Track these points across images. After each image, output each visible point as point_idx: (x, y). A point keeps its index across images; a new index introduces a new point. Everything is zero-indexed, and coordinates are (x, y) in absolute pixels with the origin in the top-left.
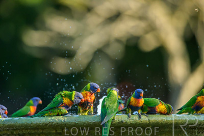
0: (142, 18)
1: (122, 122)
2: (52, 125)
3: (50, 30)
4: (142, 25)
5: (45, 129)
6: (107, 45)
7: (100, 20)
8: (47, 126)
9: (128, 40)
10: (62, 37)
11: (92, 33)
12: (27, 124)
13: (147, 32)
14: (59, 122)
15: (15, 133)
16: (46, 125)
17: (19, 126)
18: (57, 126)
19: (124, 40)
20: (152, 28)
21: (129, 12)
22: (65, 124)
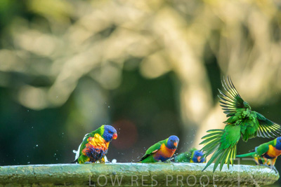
0: (146, 32)
2: (16, 178)
3: (20, 49)
4: (146, 41)
5: (8, 183)
6: (98, 68)
8: (11, 179)
9: (126, 63)
10: (34, 58)
11: (76, 53)
13: (152, 52)
14: (26, 174)
16: (9, 177)
18: (24, 179)
19: (121, 62)
20: (159, 47)
21: (127, 25)
22: (35, 177)
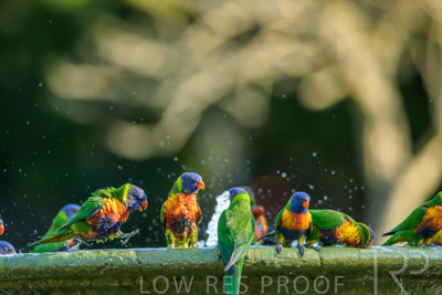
0: (307, 36)
1: (263, 263)
2: (111, 269)
3: (108, 63)
4: (308, 51)
5: (97, 277)
6: (231, 94)
7: (216, 42)
8: (101, 272)
9: (277, 85)
10: (134, 78)
11: (197, 71)
12: (57, 266)
13: (316, 68)
14: (126, 263)
15: (31, 287)
16: (99, 268)
17: (40, 272)
18: (122, 272)
19: (268, 85)
20: (329, 59)
21: (277, 25)
22: (140, 268)
